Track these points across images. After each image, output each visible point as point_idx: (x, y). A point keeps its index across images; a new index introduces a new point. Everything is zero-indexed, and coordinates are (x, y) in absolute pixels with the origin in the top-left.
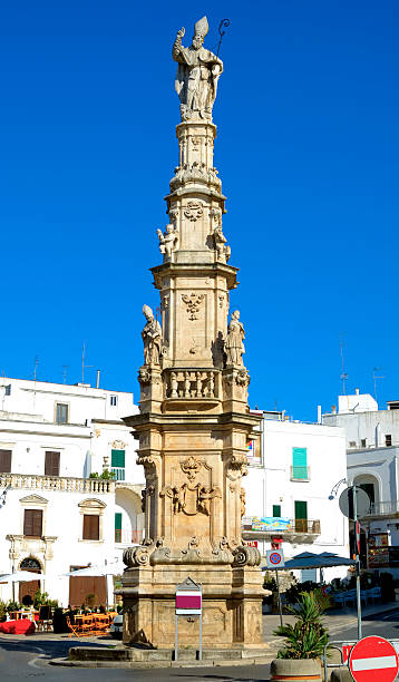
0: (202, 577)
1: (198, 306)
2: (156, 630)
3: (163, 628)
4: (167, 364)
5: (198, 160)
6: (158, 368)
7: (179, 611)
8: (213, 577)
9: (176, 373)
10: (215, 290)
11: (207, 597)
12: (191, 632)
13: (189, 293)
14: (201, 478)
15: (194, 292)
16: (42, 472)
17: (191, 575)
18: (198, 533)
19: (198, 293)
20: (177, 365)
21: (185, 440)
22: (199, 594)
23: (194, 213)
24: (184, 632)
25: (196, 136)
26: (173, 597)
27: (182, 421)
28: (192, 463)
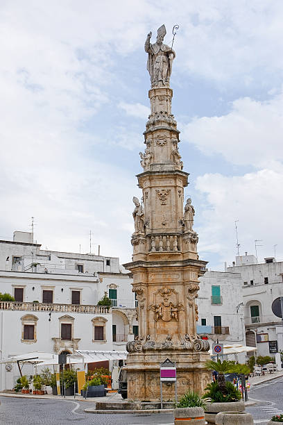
0: (174, 359)
1: (167, 197)
2: (147, 390)
3: (152, 389)
4: (148, 231)
5: (162, 110)
6: (143, 234)
7: (162, 379)
8: (181, 359)
9: (155, 237)
10: (175, 187)
11: (179, 370)
12: (168, 392)
13: (160, 189)
14: (172, 299)
15: (163, 188)
16: (69, 302)
17: (168, 357)
18: (171, 332)
19: (166, 189)
20: (154, 232)
21: (161, 277)
22: (175, 368)
23: (162, 141)
24: (164, 391)
25: (161, 96)
26: (158, 371)
27: (159, 265)
28: (166, 290)
